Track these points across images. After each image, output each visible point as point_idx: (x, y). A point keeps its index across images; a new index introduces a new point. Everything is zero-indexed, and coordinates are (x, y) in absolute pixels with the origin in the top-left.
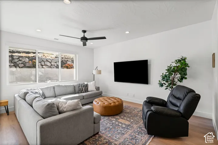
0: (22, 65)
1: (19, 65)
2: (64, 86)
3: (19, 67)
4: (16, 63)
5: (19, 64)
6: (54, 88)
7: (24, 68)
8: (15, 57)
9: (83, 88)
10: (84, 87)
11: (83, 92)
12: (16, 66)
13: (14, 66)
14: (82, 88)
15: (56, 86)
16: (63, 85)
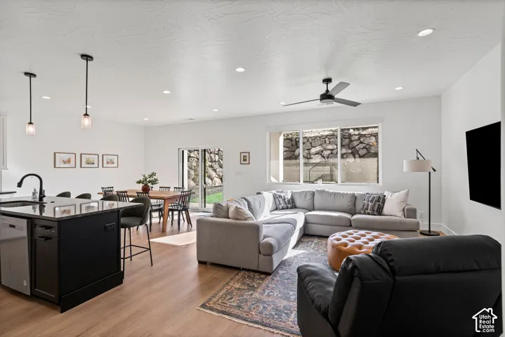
0: (364, 151)
1: (360, 153)
2: (331, 194)
3: (360, 157)
4: (355, 147)
5: (360, 149)
6: (313, 194)
7: (367, 157)
8: (353, 139)
9: (370, 204)
10: (372, 201)
11: (368, 214)
12: (355, 153)
13: (352, 153)
14: (368, 205)
15: (317, 191)
16: (331, 191)
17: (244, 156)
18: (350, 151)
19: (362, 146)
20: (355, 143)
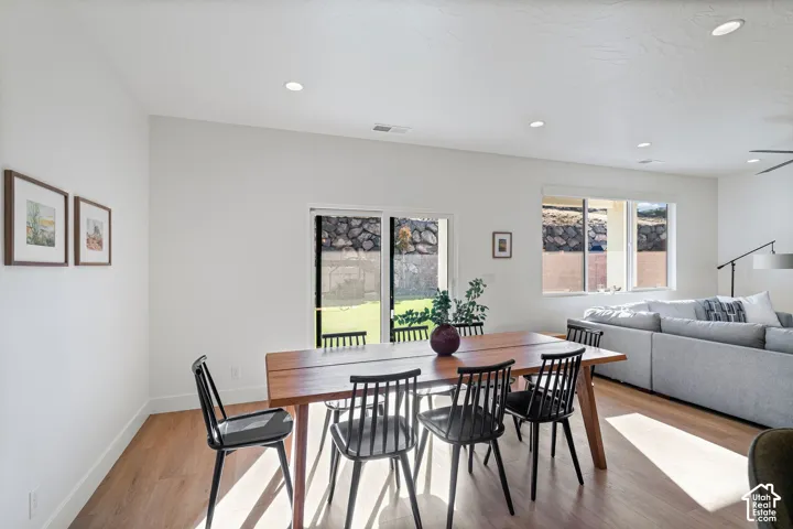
17: (501, 241)
18: (350, 243)
19: (367, 236)
20: (356, 231)
